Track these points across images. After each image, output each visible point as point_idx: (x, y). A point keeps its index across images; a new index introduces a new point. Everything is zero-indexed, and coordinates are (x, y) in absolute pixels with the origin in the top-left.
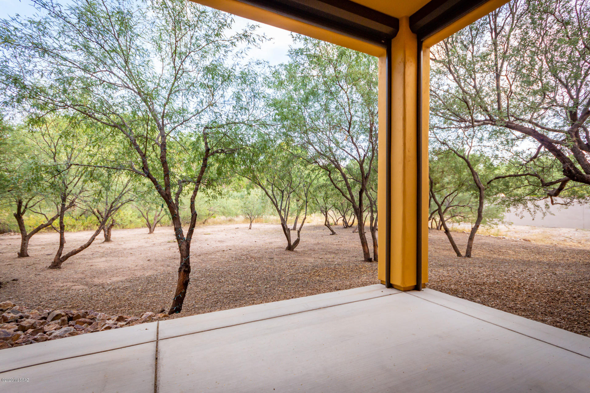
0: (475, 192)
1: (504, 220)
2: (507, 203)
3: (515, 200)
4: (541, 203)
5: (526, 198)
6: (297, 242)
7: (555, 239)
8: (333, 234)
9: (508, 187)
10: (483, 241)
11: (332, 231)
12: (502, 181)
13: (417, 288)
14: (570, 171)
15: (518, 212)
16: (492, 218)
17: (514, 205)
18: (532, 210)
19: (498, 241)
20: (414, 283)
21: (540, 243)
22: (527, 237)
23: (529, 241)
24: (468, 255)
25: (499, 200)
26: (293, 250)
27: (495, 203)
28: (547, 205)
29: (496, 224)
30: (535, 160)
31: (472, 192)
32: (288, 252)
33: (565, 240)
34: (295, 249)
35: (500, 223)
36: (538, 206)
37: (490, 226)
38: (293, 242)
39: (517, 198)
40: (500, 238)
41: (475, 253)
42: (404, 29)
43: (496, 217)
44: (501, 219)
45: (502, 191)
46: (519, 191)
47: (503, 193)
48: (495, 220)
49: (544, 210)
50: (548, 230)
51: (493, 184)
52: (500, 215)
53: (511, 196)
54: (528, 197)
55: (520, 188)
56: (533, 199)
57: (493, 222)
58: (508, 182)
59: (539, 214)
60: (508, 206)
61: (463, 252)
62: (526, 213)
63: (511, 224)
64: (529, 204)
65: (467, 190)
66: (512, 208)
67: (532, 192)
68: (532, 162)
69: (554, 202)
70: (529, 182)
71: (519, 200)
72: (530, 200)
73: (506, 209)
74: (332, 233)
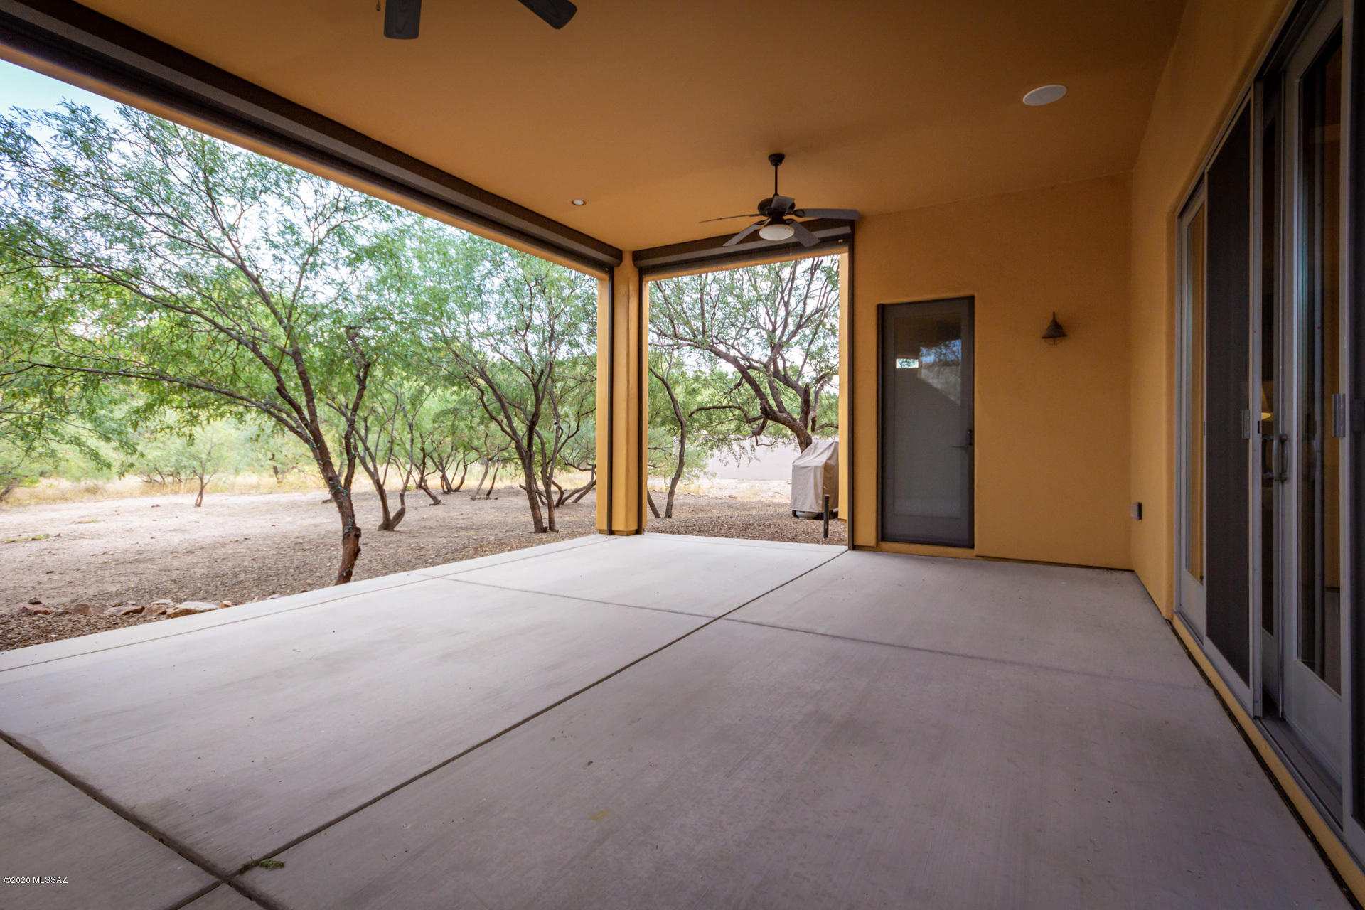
0: (672, 427)
1: (706, 470)
2: (710, 444)
3: (719, 440)
4: (747, 443)
5: (731, 436)
6: (401, 513)
7: (763, 495)
8: (435, 504)
9: (711, 420)
10: (682, 501)
11: (433, 498)
12: (704, 413)
13: (638, 531)
14: (766, 409)
15: (722, 457)
16: (692, 468)
17: (718, 446)
18: (737, 454)
19: (700, 500)
20: (635, 527)
21: (746, 500)
22: (733, 493)
23: (735, 498)
24: (669, 515)
25: (701, 439)
26: (393, 530)
27: (696, 444)
28: (752, 447)
29: (697, 477)
30: (740, 388)
31: (668, 427)
32: (386, 533)
33: (774, 496)
34: (395, 529)
35: (702, 473)
36: (743, 448)
37: (689, 480)
38: (392, 514)
39: (721, 436)
40: (701, 497)
41: (675, 513)
42: (627, 261)
43: (697, 466)
44: (702, 468)
45: (705, 426)
46: (723, 428)
47: (706, 429)
48: (696, 470)
49: (750, 453)
50: (757, 483)
51: (695, 416)
52: (701, 463)
53: (715, 433)
54: (733, 436)
55: (724, 422)
56: (739, 438)
57: (693, 473)
58: (712, 415)
59: (745, 459)
60: (711, 448)
61: (662, 513)
62: (731, 458)
63: (714, 475)
64: (735, 446)
65: (663, 423)
66: (715, 451)
67: (738, 430)
68: (736, 391)
69: (759, 443)
70: (734, 415)
71: (724, 440)
72: (735, 440)
73: (709, 452)
74: (433, 502)
